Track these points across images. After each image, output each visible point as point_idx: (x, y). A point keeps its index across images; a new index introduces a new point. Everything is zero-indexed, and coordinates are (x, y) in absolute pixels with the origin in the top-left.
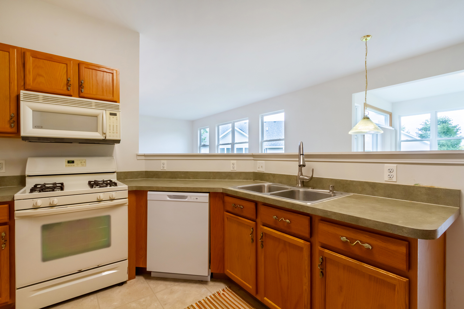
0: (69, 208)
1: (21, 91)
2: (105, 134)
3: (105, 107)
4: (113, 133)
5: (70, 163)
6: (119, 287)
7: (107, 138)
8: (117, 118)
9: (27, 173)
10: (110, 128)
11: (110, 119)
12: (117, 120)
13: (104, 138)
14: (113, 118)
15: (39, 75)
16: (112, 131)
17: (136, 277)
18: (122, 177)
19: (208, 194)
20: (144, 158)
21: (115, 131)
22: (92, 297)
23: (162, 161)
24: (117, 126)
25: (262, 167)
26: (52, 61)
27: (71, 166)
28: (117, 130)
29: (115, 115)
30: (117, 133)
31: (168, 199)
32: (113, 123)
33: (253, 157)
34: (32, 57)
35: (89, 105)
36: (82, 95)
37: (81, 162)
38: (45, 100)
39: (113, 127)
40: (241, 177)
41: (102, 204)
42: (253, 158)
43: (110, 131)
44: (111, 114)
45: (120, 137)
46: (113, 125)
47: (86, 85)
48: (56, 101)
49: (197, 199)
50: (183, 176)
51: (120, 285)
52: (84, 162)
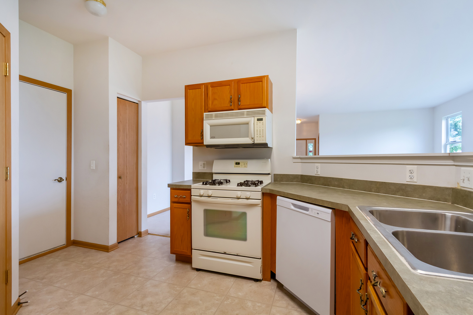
0: (219, 200)
1: (205, 114)
2: (252, 138)
3: (253, 114)
4: (260, 137)
5: (237, 164)
6: (254, 282)
7: (255, 142)
8: (263, 122)
9: (214, 171)
10: (257, 133)
11: (257, 124)
12: (263, 124)
13: (253, 142)
14: (260, 123)
15: (215, 99)
16: (259, 135)
17: (271, 281)
18: (278, 180)
19: (330, 211)
20: (300, 160)
21: (261, 135)
22: (232, 279)
23: (316, 164)
24: (263, 130)
25: (468, 180)
26: (220, 86)
27: (238, 166)
28: (263, 134)
29: (261, 120)
30: (263, 137)
31: (292, 207)
32: (260, 128)
33: (454, 161)
34: (211, 87)
35: (242, 115)
36: (240, 107)
37: (244, 164)
38: (217, 117)
39: (260, 131)
40: (424, 195)
41: (240, 201)
42: (452, 162)
43: (257, 136)
44: (258, 120)
45: (266, 141)
46: (260, 130)
47: (242, 99)
48: (221, 116)
49: (318, 213)
50: (336, 183)
51: (255, 281)
52: (246, 164)
